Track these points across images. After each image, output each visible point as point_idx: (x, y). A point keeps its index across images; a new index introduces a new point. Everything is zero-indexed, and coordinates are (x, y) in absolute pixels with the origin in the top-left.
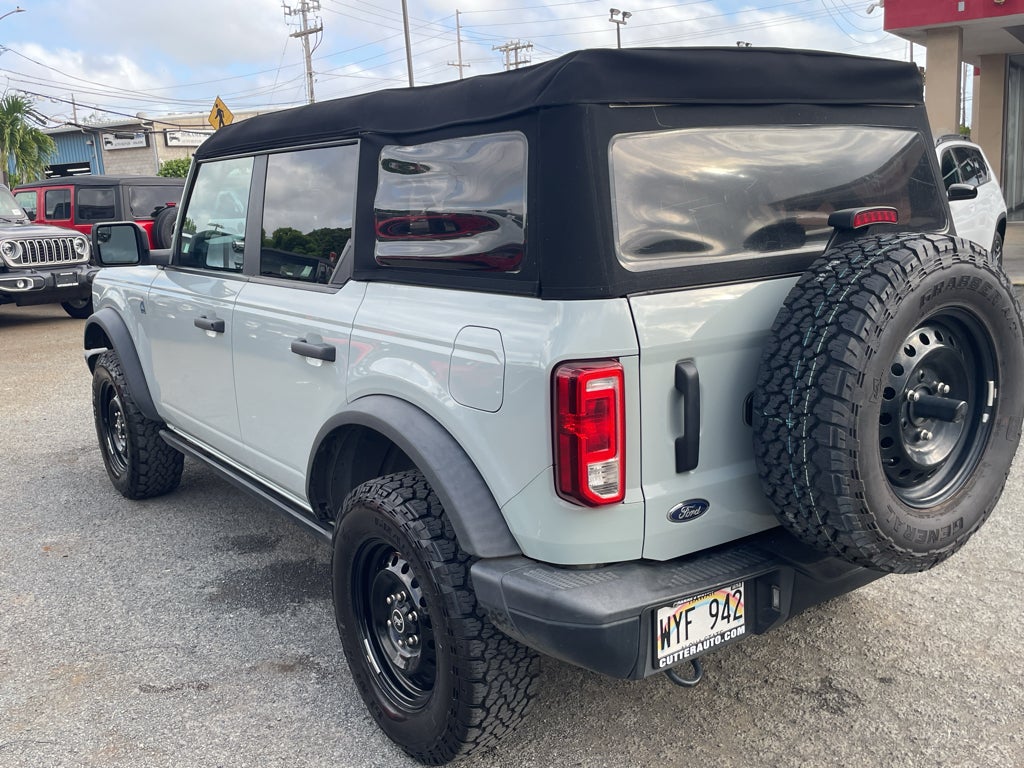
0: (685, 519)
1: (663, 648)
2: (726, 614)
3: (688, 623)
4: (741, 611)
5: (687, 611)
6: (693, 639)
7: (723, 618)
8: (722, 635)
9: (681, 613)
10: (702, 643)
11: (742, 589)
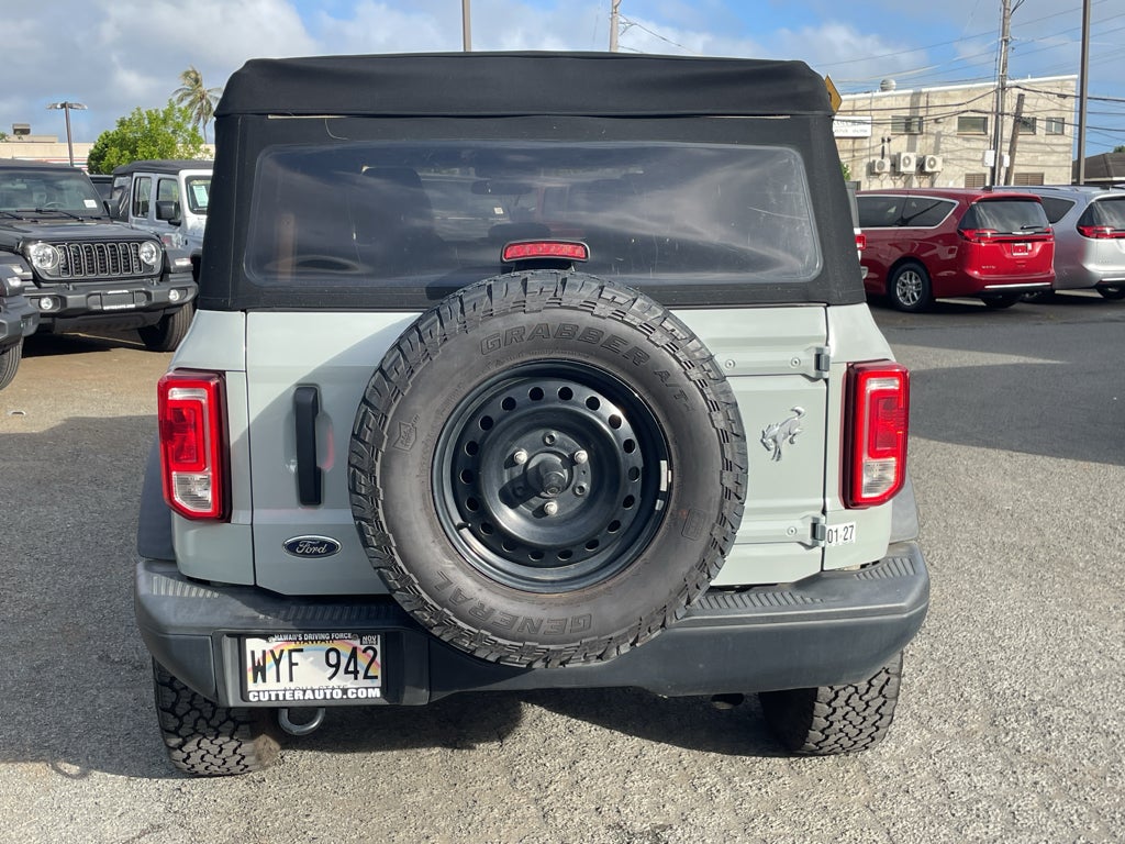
0: (304, 554)
1: (255, 681)
2: (351, 668)
3: (292, 664)
4: (376, 670)
5: (290, 652)
6: (298, 683)
7: (347, 672)
8: (345, 691)
9: (282, 651)
10: (313, 691)
11: (378, 648)
